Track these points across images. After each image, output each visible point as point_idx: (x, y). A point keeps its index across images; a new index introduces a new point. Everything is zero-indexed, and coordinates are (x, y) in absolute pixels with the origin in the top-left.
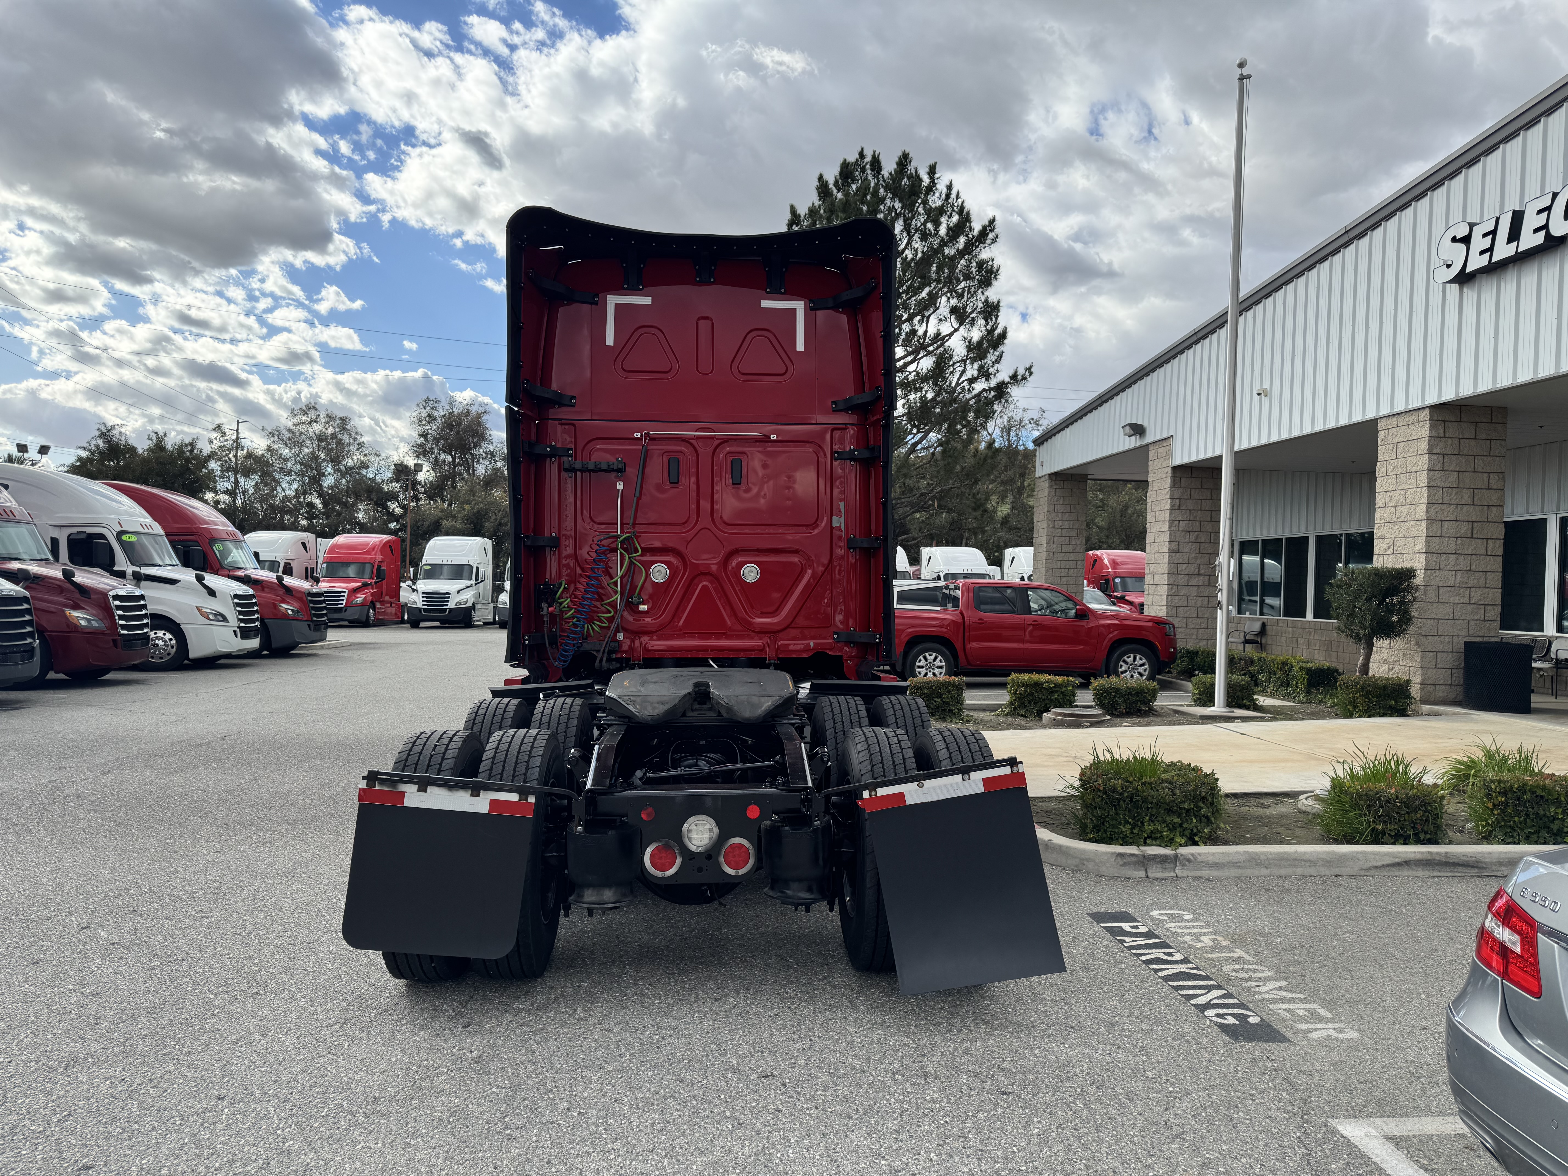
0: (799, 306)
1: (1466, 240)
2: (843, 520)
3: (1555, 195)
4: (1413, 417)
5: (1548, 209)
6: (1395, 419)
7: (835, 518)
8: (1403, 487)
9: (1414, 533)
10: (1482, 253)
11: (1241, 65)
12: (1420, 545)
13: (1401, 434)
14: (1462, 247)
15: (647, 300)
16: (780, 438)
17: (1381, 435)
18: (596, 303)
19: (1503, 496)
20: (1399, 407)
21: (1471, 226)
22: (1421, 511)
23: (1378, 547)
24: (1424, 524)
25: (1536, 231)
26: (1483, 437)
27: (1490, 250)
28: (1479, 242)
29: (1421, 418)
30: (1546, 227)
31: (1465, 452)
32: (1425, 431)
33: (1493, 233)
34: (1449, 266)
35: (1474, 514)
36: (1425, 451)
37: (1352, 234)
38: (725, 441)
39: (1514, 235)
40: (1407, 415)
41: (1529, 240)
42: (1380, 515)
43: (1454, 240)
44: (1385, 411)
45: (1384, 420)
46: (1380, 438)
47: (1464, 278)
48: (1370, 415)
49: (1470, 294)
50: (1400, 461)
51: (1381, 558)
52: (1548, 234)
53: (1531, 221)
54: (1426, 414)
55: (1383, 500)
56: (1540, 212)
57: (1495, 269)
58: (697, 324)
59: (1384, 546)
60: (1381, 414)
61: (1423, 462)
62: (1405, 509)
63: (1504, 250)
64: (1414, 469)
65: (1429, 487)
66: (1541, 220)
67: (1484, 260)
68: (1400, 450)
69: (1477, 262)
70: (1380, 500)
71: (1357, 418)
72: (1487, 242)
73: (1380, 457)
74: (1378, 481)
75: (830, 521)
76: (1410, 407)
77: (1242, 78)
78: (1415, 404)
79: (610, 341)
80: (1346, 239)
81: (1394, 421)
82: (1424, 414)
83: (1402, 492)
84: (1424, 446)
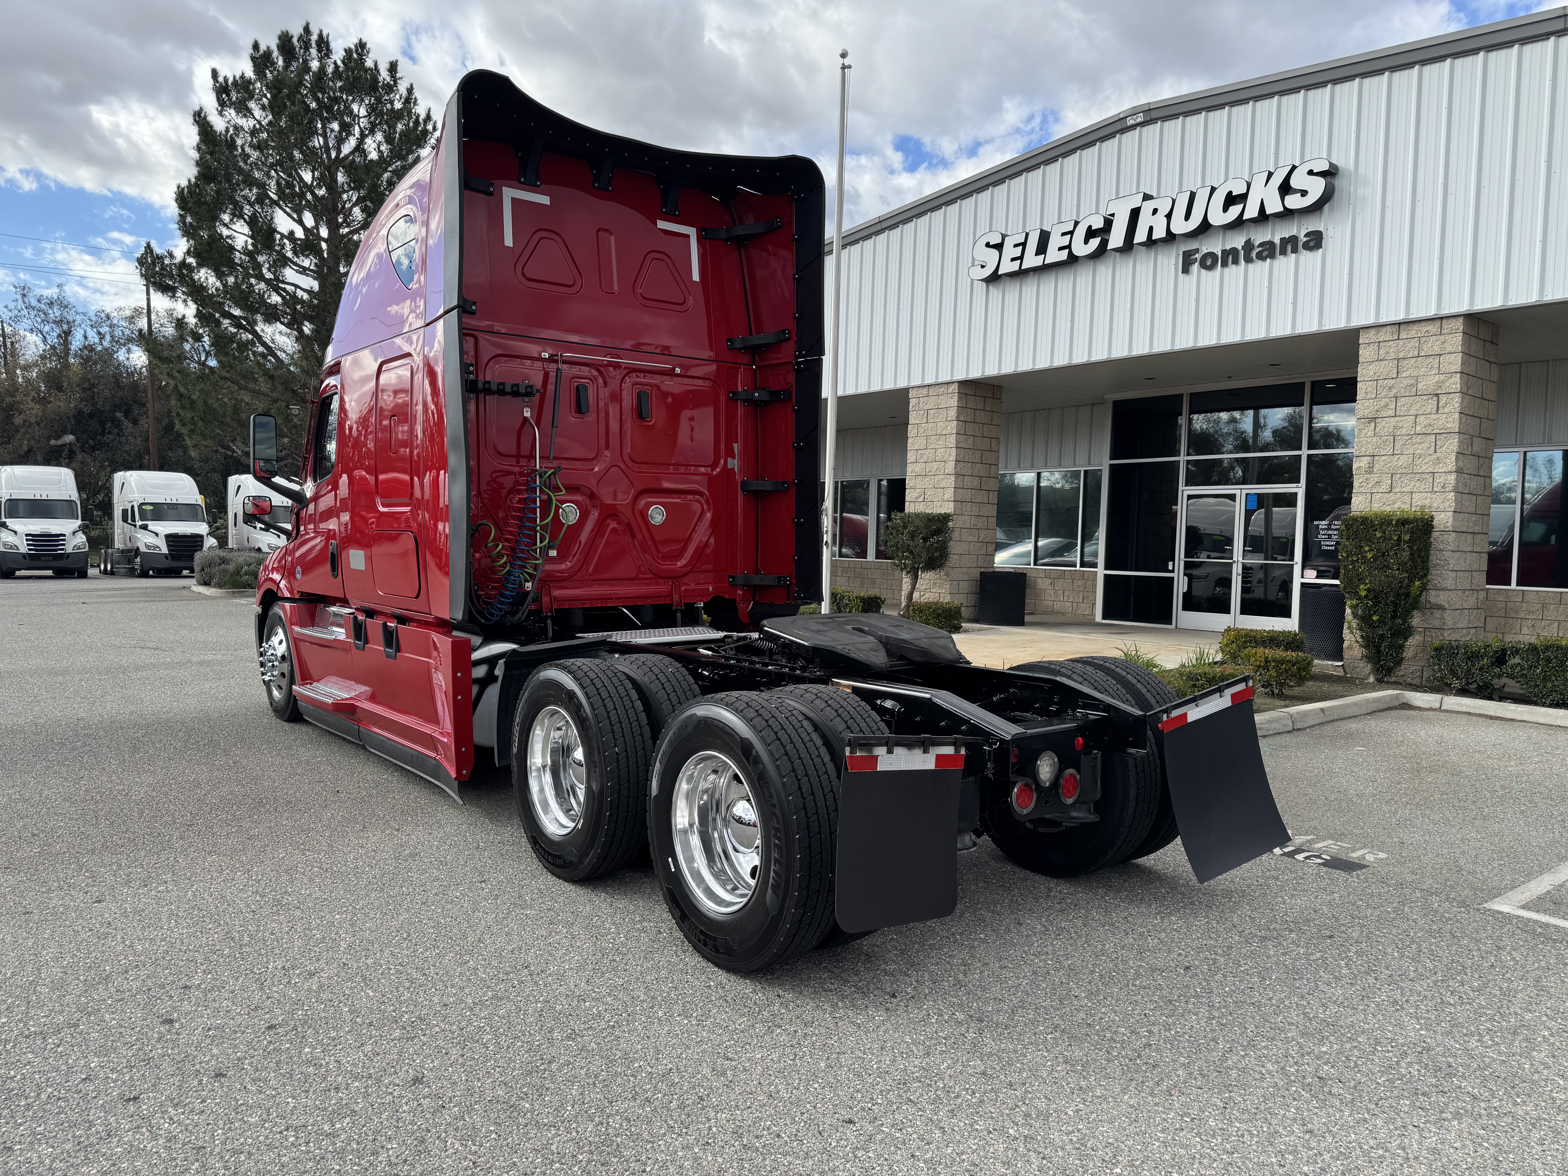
0: (692, 232)
1: (999, 247)
2: (736, 461)
3: (1076, 223)
4: (942, 389)
5: (1071, 233)
6: (926, 389)
7: (729, 459)
8: (933, 446)
9: (943, 485)
10: (1013, 260)
11: (844, 55)
12: (949, 494)
13: (931, 402)
14: (995, 253)
15: (545, 200)
16: (683, 373)
17: (912, 402)
18: (491, 194)
19: (998, 457)
20: (930, 380)
21: (1004, 237)
22: (951, 466)
23: (909, 495)
24: (953, 478)
25: (1060, 249)
26: (988, 409)
27: (1021, 258)
28: (1010, 251)
29: (950, 390)
30: (1069, 247)
31: (978, 421)
32: (954, 402)
33: (1024, 245)
34: (983, 267)
35: (980, 470)
36: (954, 418)
37: (885, 225)
38: (632, 370)
39: (1042, 249)
40: (937, 387)
41: (1054, 255)
42: (909, 469)
43: (988, 245)
44: (918, 382)
45: (915, 390)
46: (911, 405)
47: (994, 278)
48: (902, 384)
49: (995, 292)
50: (930, 425)
51: (912, 505)
52: (1070, 253)
53: (1056, 241)
54: (954, 388)
55: (915, 457)
56: (1063, 234)
57: (1021, 274)
58: (597, 234)
59: (915, 495)
60: (912, 384)
61: (952, 427)
62: (935, 465)
63: (1032, 260)
64: (944, 432)
65: (957, 448)
66: (1065, 241)
67: (1015, 266)
68: (930, 416)
69: (1008, 267)
70: (911, 457)
71: (889, 386)
72: (1018, 251)
73: (912, 420)
74: (910, 441)
75: (726, 462)
76: (940, 381)
77: (844, 67)
78: (945, 377)
79: (509, 241)
80: (878, 227)
81: (925, 391)
82: (953, 387)
83: (933, 451)
84: (953, 413)
